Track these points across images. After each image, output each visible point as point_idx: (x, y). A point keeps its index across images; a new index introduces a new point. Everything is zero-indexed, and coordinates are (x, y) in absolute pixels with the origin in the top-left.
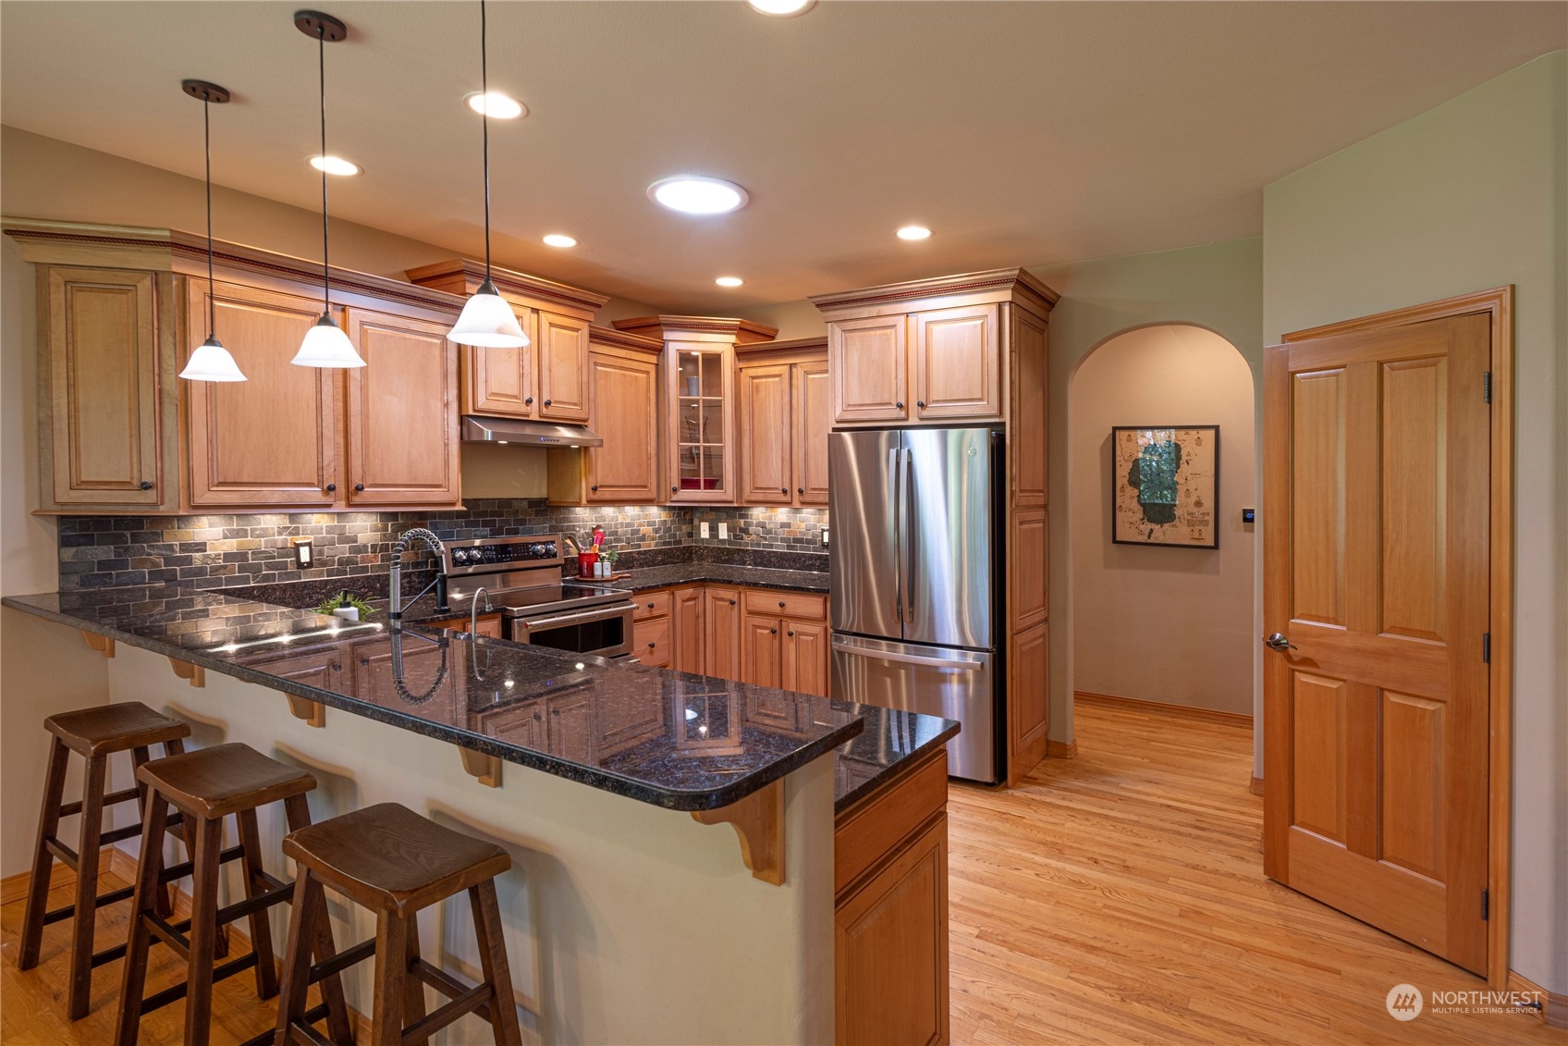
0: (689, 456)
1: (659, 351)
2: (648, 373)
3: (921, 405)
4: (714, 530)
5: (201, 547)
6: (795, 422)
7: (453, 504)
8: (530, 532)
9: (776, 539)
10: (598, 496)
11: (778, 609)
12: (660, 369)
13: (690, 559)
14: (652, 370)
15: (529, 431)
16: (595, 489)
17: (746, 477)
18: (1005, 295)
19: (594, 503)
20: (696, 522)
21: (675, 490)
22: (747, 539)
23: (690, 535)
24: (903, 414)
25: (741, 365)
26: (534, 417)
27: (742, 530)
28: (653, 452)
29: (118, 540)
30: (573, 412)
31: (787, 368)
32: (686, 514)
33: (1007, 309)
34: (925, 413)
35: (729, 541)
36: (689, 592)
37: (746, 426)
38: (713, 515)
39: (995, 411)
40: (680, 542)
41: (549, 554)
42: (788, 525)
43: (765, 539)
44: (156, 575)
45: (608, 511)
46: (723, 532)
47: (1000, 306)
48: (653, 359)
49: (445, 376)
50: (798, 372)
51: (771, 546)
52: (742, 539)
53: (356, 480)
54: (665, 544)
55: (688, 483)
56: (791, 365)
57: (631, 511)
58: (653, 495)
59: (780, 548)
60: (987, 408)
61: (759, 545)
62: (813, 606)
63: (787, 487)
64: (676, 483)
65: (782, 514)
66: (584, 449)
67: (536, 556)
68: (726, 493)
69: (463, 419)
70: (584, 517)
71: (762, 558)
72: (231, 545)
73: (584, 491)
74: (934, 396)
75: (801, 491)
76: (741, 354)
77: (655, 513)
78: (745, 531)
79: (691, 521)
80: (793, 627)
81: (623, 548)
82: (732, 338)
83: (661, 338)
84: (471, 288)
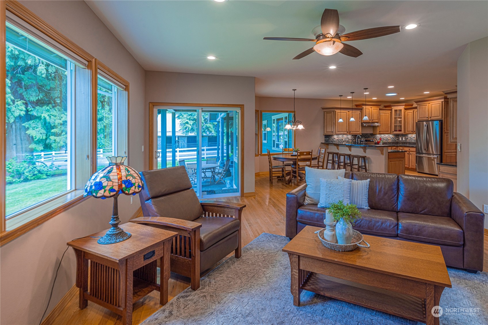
0: (396, 126)
1: (391, 110)
4: (402, 139)
5: (335, 139)
6: (414, 120)
7: (360, 134)
8: (370, 138)
11: (409, 150)
12: (391, 113)
13: (398, 144)
14: (390, 113)
15: (370, 124)
16: (380, 132)
17: (406, 129)
18: (443, 100)
19: (380, 134)
23: (398, 140)
24: (428, 119)
25: (405, 111)
26: (371, 122)
28: (390, 126)
29: (328, 138)
30: (377, 121)
33: (443, 102)
34: (431, 118)
35: (405, 141)
36: (395, 148)
37: (406, 121)
38: (402, 136)
39: (441, 118)
40: (396, 141)
41: (373, 141)
44: (331, 141)
45: (382, 135)
46: (404, 139)
48: (390, 111)
49: (360, 118)
51: (412, 141)
53: (350, 131)
54: (393, 141)
55: (395, 131)
56: (413, 111)
57: (387, 135)
58: (390, 133)
60: (440, 117)
61: (410, 141)
62: (414, 149)
63: (413, 131)
64: (393, 131)
66: (378, 126)
67: (371, 141)
68: (402, 132)
69: (362, 123)
70: (378, 136)
71: (410, 143)
72: (337, 138)
73: (378, 132)
74: (432, 116)
76: (405, 109)
77: (391, 136)
78: (407, 139)
79: (398, 137)
80: (411, 153)
81: (385, 141)
82: (404, 107)
83: (391, 108)
84: (363, 106)
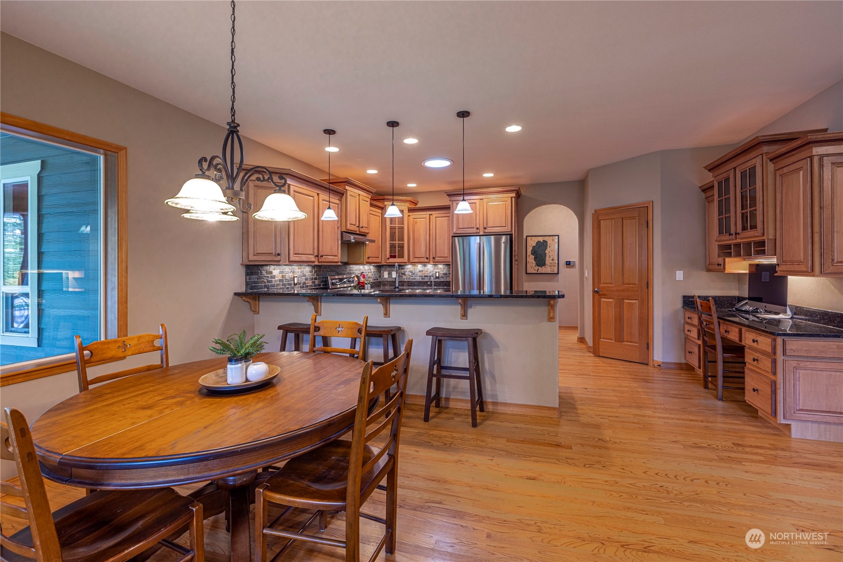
0: (392, 247)
1: (383, 209)
2: (379, 216)
3: (485, 228)
4: (390, 274)
6: (431, 234)
7: (338, 262)
9: (417, 276)
10: (369, 260)
13: (380, 286)
16: (369, 258)
17: (412, 254)
18: (513, 195)
20: (382, 271)
21: (388, 259)
22: (404, 277)
23: (380, 277)
24: (478, 231)
25: (409, 214)
26: (358, 232)
27: (402, 274)
28: (380, 245)
30: (366, 231)
31: (428, 215)
32: (382, 268)
33: (513, 199)
34: (486, 231)
35: (397, 278)
37: (412, 236)
38: (389, 269)
39: (510, 230)
40: (377, 279)
42: (422, 271)
43: (412, 276)
46: (394, 275)
47: (512, 198)
48: (380, 211)
50: (433, 217)
51: (415, 279)
52: (402, 277)
54: (374, 280)
55: (392, 257)
56: (430, 215)
58: (380, 261)
59: (418, 279)
60: (507, 229)
61: (410, 279)
63: (428, 256)
64: (388, 256)
65: (420, 267)
68: (405, 259)
69: (342, 232)
71: (411, 284)
73: (366, 259)
74: (489, 225)
75: (434, 258)
76: (409, 211)
77: (373, 268)
78: (404, 274)
79: (380, 272)
82: (408, 205)
83: (384, 204)
84: (347, 187)
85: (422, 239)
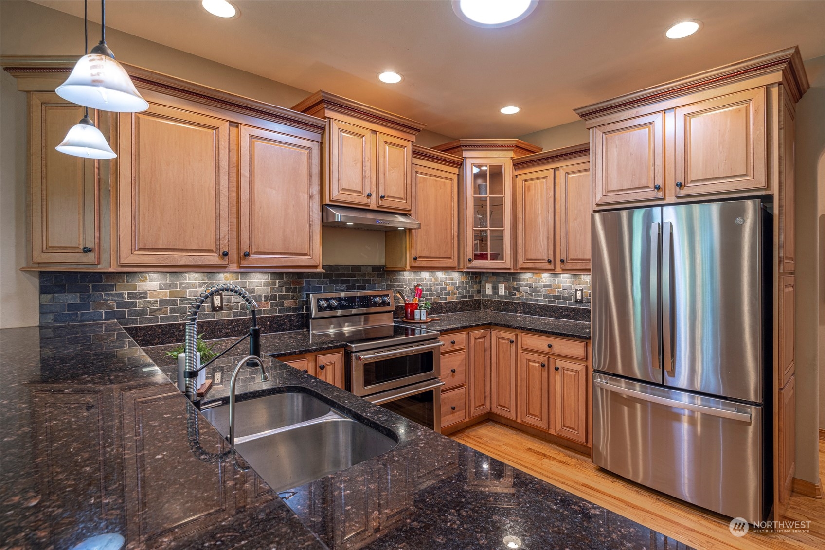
0: (480, 238)
1: (460, 165)
2: (452, 180)
3: (680, 186)
4: (495, 288)
5: (143, 295)
6: (558, 210)
7: (316, 267)
8: (373, 288)
9: (540, 296)
10: (418, 263)
11: (547, 349)
12: (460, 178)
13: (479, 307)
14: (455, 178)
15: (370, 216)
16: (415, 259)
17: (520, 252)
19: (416, 269)
20: (483, 283)
21: (470, 260)
22: (518, 295)
23: (479, 292)
24: (660, 194)
25: (517, 173)
26: (373, 206)
27: (515, 289)
28: (456, 234)
29: (83, 290)
30: (401, 204)
31: (552, 172)
32: (476, 277)
33: (775, 91)
34: (683, 192)
35: (506, 296)
36: (480, 332)
37: (520, 215)
38: (495, 278)
39: (763, 185)
40: (472, 296)
41: (385, 304)
42: (549, 286)
43: (532, 295)
44: (110, 314)
45: (425, 275)
46: (502, 291)
47: (768, 88)
48: (456, 170)
49: (311, 176)
50: (561, 174)
51: (536, 301)
52: (515, 295)
53: (245, 248)
54: (463, 297)
55: (479, 256)
56: (555, 169)
57: (440, 275)
58: (455, 264)
59: (543, 301)
60: (753, 182)
61: (527, 300)
62: (576, 348)
63: (551, 258)
64: (470, 255)
65: (545, 277)
66: (408, 230)
67: (376, 304)
68: (506, 262)
69: (323, 208)
70: (408, 279)
71: (529, 309)
72: (165, 294)
73: (409, 262)
74: (693, 176)
75: (562, 261)
76: (518, 165)
77: (456, 276)
78: (518, 290)
79: (480, 282)
80: (559, 363)
81: (434, 300)
82: (511, 154)
83: (461, 155)
84: (328, 113)
85: (540, 221)
